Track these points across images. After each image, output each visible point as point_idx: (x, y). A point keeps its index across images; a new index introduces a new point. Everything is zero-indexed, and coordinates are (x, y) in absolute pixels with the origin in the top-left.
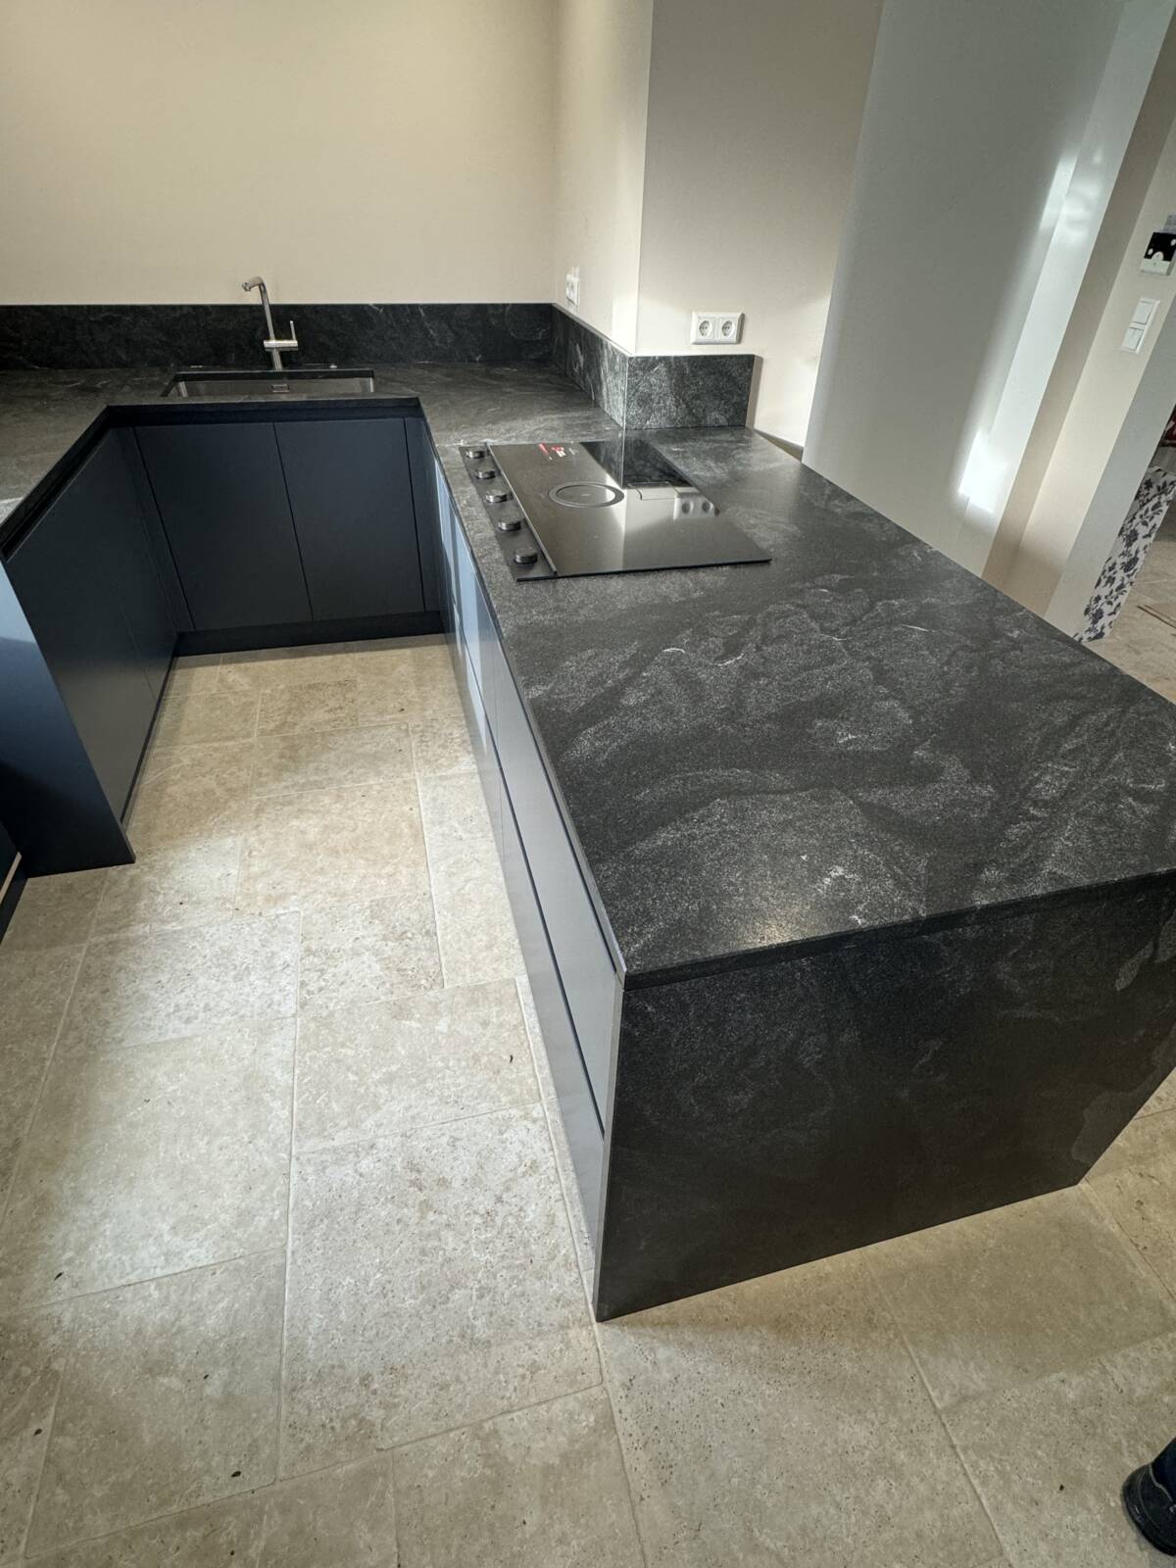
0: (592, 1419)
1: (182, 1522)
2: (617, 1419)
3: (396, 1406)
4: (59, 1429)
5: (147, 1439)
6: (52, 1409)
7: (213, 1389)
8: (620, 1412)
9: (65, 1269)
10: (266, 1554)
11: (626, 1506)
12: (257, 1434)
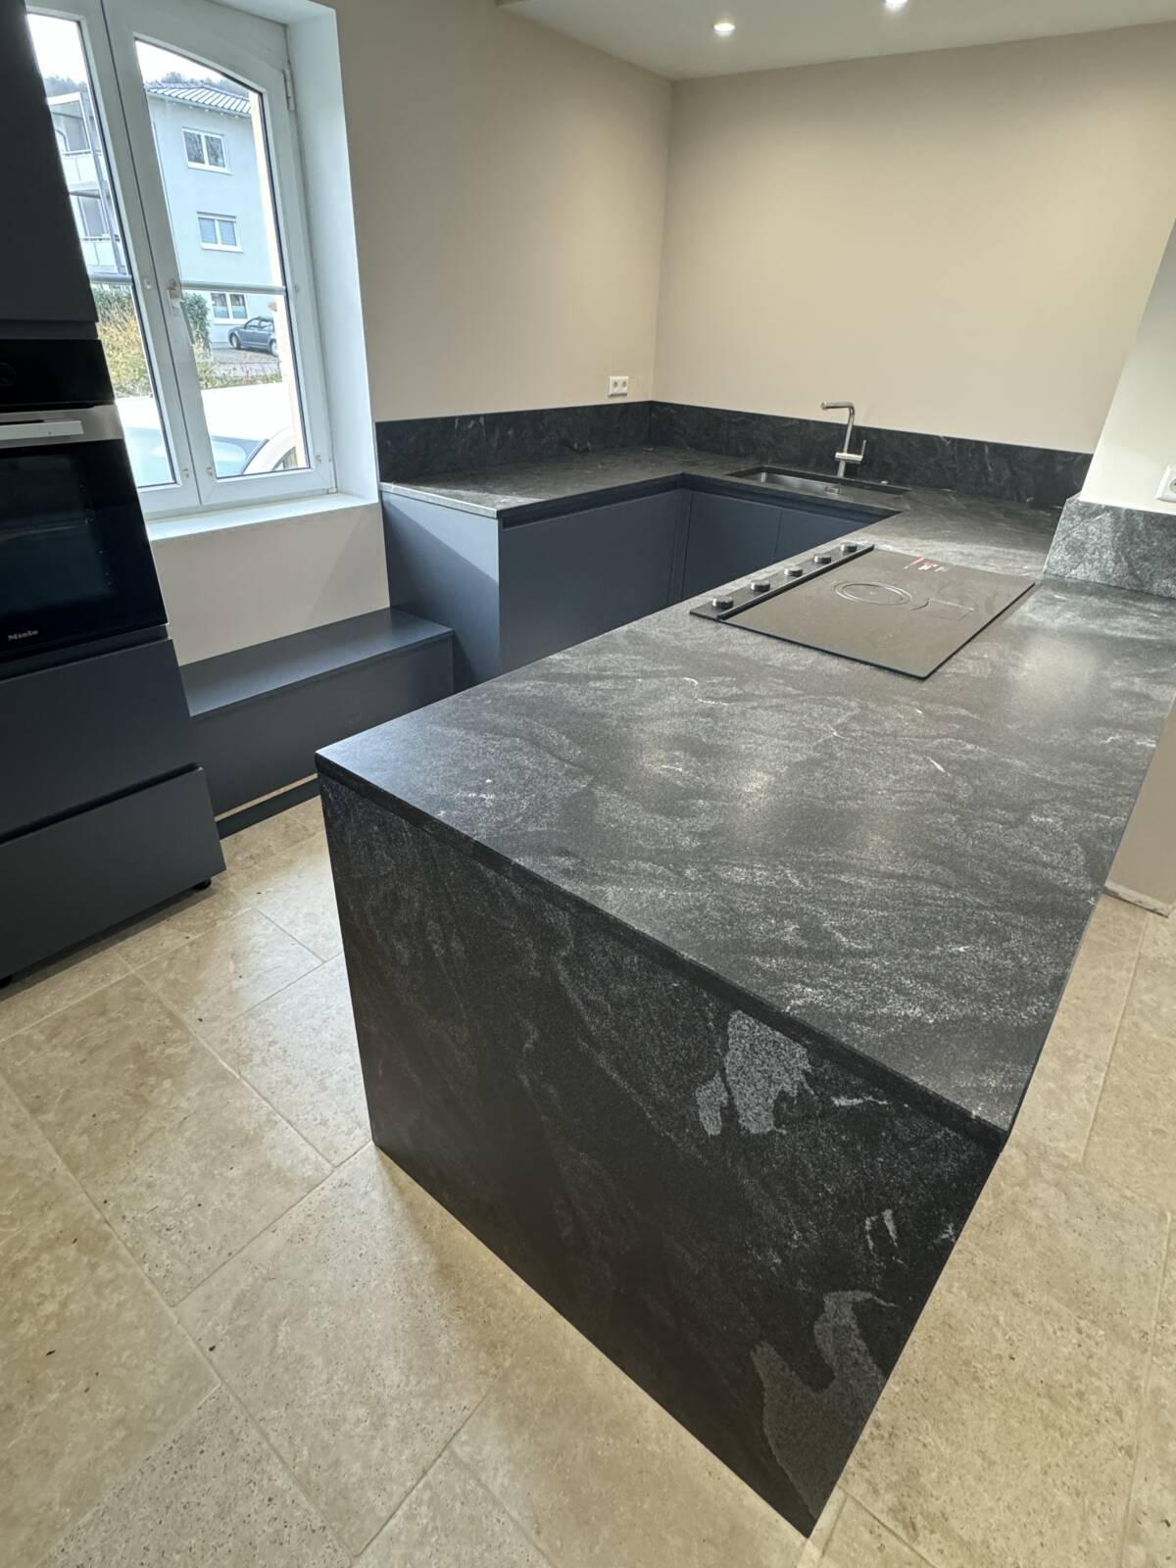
0: (310, 1173)
1: (171, 1015)
2: (317, 1189)
3: (267, 1065)
4: (191, 944)
5: (201, 977)
6: (199, 935)
7: (236, 984)
8: (323, 1188)
9: (263, 893)
10: (169, 1057)
11: (265, 1224)
12: (223, 1015)
